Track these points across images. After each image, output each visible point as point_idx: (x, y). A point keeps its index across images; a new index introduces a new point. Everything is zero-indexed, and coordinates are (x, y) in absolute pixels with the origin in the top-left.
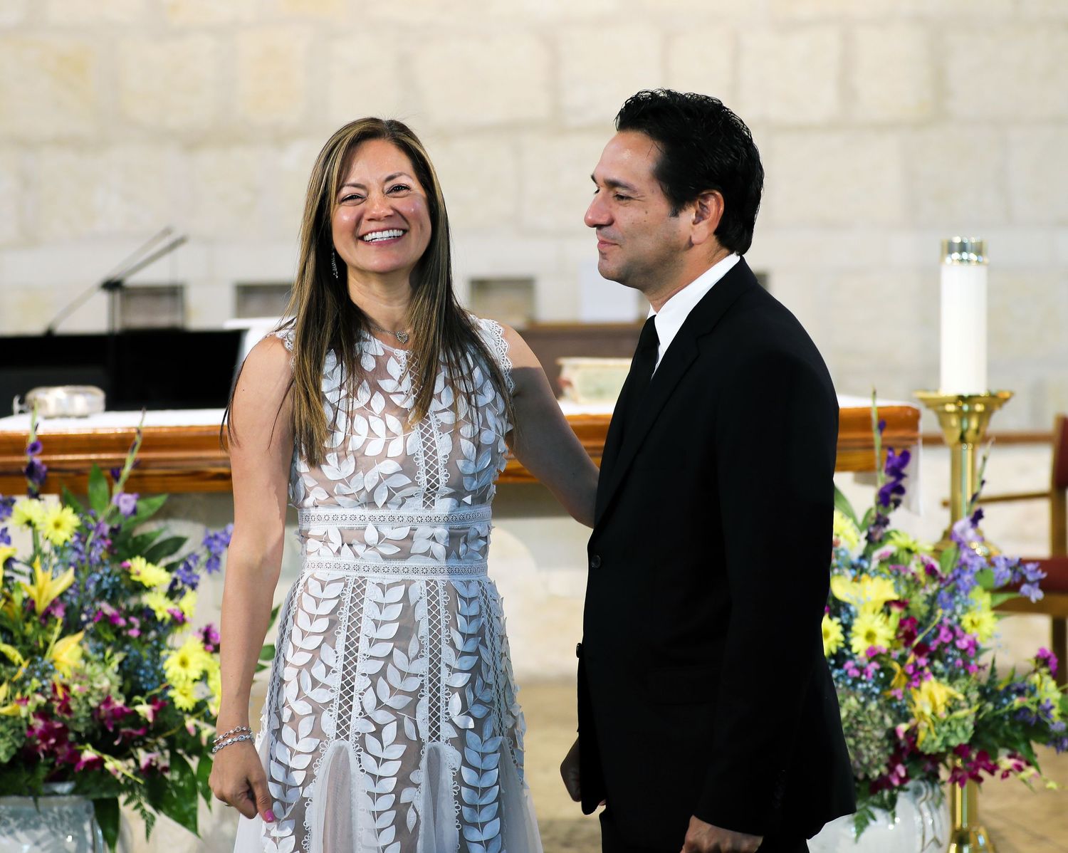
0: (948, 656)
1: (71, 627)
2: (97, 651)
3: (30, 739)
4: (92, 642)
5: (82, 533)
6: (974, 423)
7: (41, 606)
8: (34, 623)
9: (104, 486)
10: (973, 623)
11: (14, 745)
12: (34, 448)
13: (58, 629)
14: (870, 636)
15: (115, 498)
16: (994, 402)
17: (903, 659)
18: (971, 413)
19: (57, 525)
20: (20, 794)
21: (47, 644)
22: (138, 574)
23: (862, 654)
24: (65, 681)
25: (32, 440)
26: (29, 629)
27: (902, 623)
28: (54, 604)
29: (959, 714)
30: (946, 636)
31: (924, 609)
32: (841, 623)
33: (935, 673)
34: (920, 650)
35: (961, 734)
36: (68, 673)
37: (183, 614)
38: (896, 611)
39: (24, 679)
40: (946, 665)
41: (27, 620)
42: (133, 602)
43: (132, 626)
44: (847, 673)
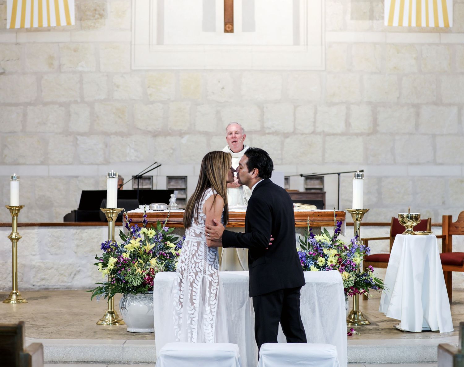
0: (349, 267)
1: (154, 256)
2: (160, 262)
3: (144, 281)
4: (158, 259)
5: (157, 235)
6: (360, 216)
7: (147, 251)
8: (146, 255)
9: (160, 225)
10: (355, 260)
11: (141, 282)
12: (145, 216)
13: (151, 256)
14: (331, 262)
15: (163, 228)
16: (365, 211)
17: (338, 267)
18: (359, 214)
19: (151, 234)
20: (141, 293)
21: (148, 260)
22: (169, 245)
23: (329, 266)
24: (153, 268)
25: (144, 214)
26: (144, 256)
27: (339, 259)
28: (150, 251)
29: (351, 279)
30: (349, 262)
31: (344, 257)
32: (325, 259)
33: (346, 271)
34: (343, 265)
35: (351, 284)
36: (153, 266)
37: (179, 254)
38: (337, 256)
39: (144, 267)
40: (348, 269)
41: (144, 254)
42: (167, 251)
43: (167, 256)
44: (326, 270)
